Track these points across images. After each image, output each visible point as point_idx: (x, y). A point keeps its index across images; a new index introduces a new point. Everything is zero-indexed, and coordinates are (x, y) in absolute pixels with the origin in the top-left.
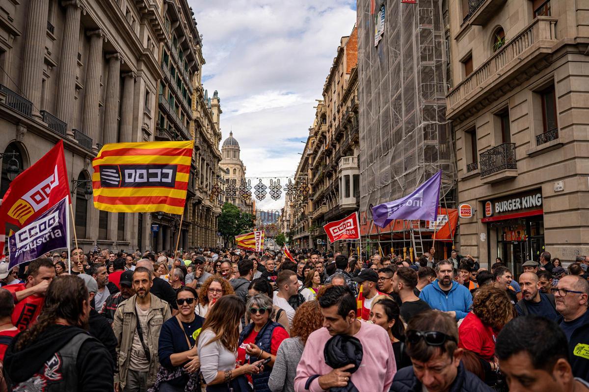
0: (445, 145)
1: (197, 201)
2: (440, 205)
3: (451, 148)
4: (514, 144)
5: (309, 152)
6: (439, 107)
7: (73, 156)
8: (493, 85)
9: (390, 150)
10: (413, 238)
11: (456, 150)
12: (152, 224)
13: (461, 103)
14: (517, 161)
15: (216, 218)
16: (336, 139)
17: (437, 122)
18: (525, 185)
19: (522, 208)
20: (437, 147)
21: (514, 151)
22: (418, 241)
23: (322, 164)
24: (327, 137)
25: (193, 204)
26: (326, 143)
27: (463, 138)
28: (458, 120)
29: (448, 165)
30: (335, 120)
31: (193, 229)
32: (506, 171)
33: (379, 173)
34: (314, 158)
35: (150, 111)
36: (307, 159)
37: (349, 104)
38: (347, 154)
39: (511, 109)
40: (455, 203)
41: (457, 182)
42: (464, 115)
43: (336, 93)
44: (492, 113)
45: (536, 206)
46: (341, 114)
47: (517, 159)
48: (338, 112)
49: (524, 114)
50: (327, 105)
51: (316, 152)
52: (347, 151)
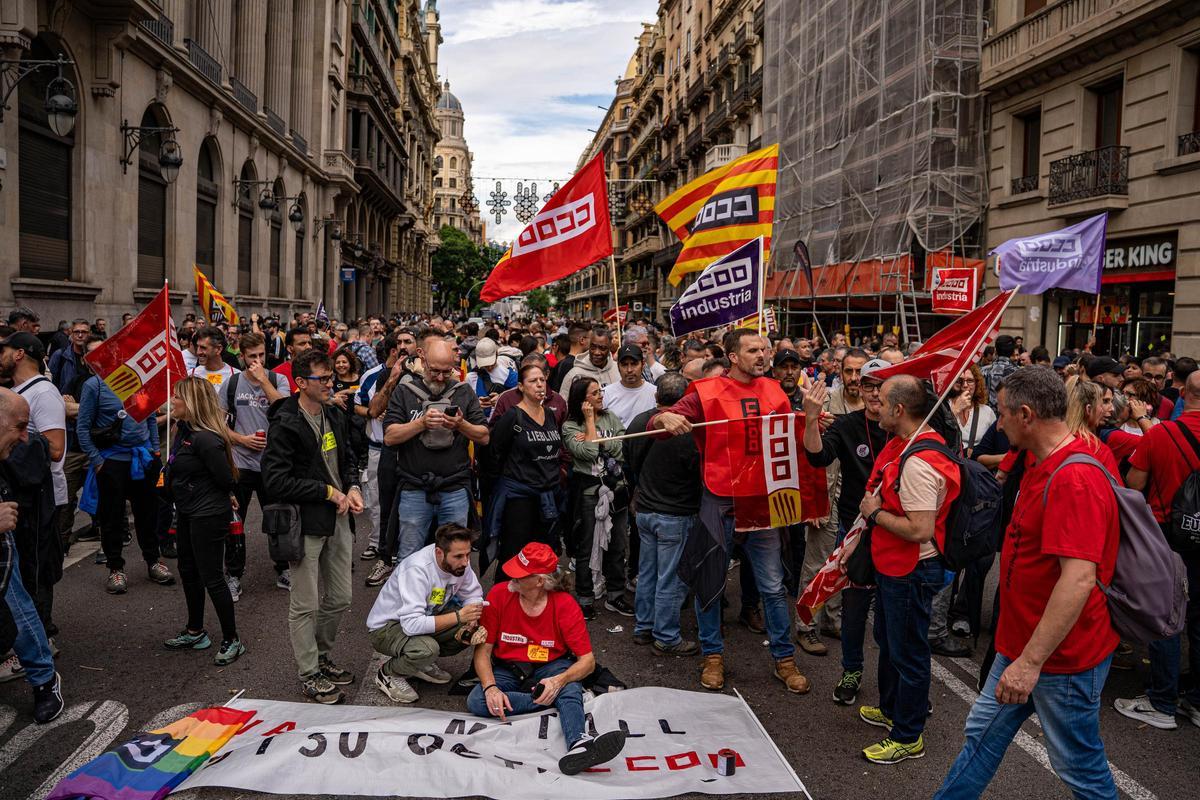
0: (966, 140)
1: (408, 222)
2: (953, 252)
3: (980, 143)
4: (1128, 148)
5: (614, 127)
6: (965, 64)
7: (234, 132)
8: (1099, 33)
9: (842, 141)
10: (902, 308)
11: (990, 150)
12: (342, 267)
13: (1018, 63)
14: (1129, 181)
15: (430, 255)
16: (690, 106)
17: (959, 94)
18: (1141, 226)
19: (1126, 267)
20: (955, 143)
21: (1125, 160)
22: (910, 314)
23: (649, 155)
24: (665, 101)
25: (399, 227)
26: (661, 112)
27: (1009, 128)
28: (1003, 93)
29: (972, 177)
30: (687, 66)
31: (399, 276)
32: (1108, 198)
33: (812, 182)
34: (626, 141)
35: (340, 40)
36: (609, 143)
37: (728, 37)
38: (720, 139)
39: (1129, 80)
40: (979, 249)
41: (986, 211)
42: (1019, 85)
43: (693, 12)
44: (1082, 85)
45: (1159, 263)
46: (703, 56)
47: (1130, 177)
48: (698, 51)
49: (1156, 93)
50: (668, 34)
51: (635, 130)
52: (718, 133)
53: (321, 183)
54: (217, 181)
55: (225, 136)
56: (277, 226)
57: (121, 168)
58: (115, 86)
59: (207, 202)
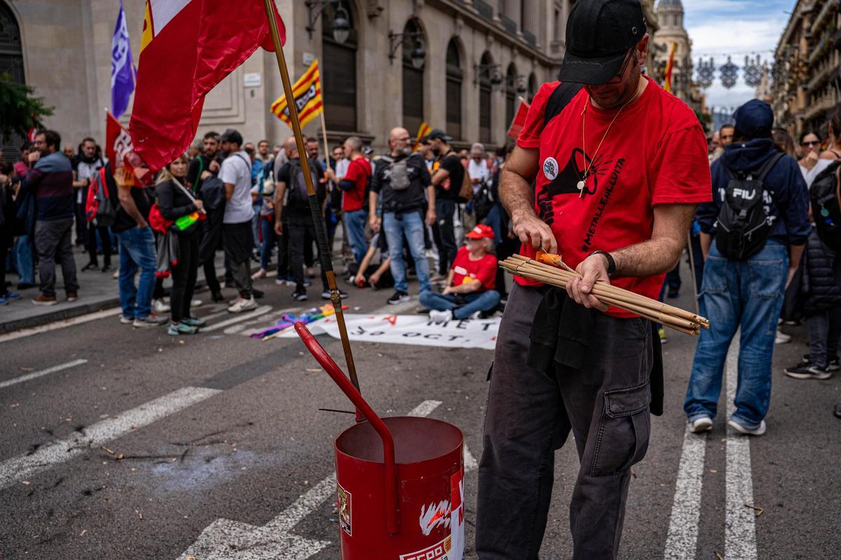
5: (804, 8)
7: (474, 33)
23: (828, 27)
34: (812, 22)
36: (800, 21)
53: (547, 65)
54: (462, 67)
55: (466, 37)
56: (511, 97)
57: (388, 61)
58: (380, 9)
59: (454, 83)
